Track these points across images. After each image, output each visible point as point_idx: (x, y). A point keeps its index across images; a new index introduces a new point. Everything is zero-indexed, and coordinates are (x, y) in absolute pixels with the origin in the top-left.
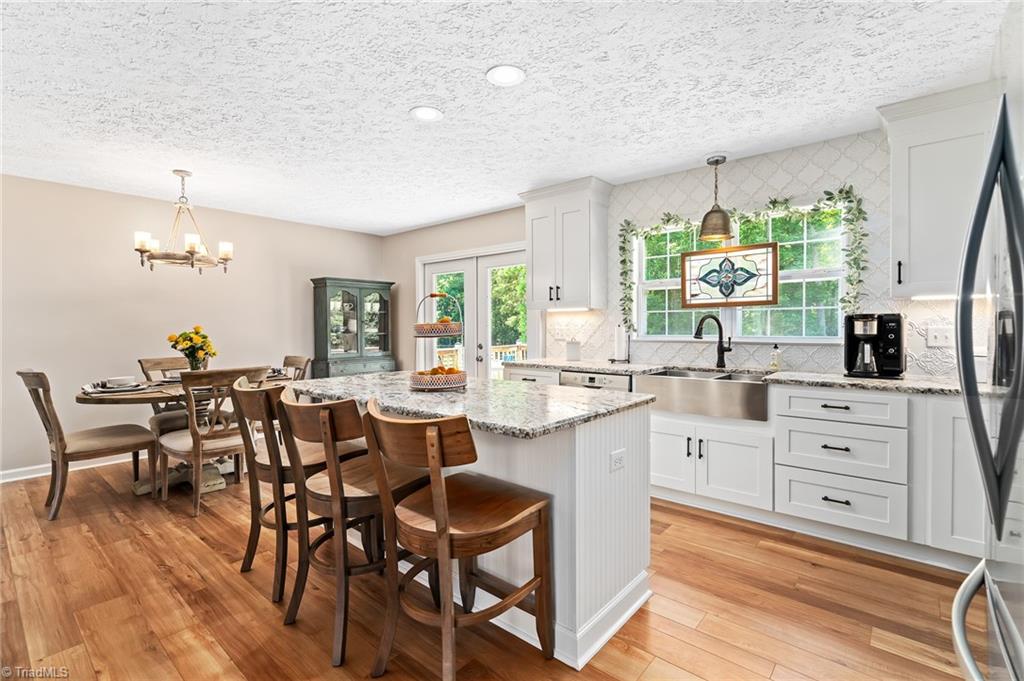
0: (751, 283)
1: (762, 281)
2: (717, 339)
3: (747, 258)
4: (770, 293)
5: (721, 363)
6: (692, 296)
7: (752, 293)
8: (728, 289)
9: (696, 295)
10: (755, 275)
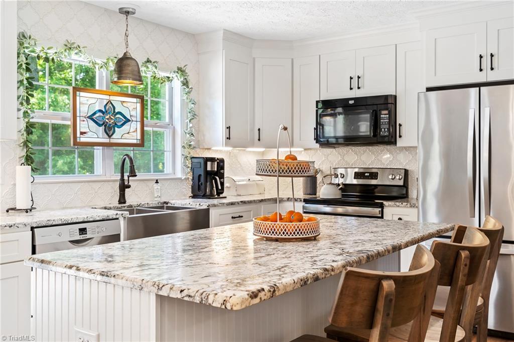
0: (126, 127)
1: (133, 125)
2: (119, 178)
3: (125, 104)
4: (139, 137)
5: (122, 200)
6: (82, 133)
7: (126, 136)
8: (109, 130)
9: (85, 133)
10: (129, 121)
